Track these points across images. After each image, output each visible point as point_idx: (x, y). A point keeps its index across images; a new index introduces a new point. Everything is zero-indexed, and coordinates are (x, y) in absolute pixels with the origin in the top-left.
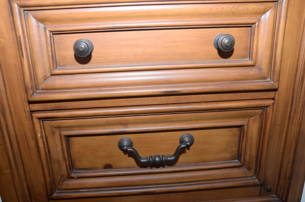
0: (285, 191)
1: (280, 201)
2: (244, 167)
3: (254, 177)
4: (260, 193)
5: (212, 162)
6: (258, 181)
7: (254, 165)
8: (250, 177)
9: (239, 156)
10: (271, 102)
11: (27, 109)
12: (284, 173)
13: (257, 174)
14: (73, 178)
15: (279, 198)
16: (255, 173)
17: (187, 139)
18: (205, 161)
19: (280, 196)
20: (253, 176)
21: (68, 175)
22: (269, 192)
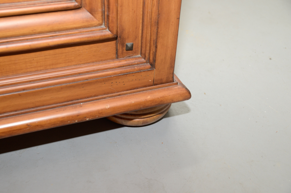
0: (152, 46)
1: (147, 62)
2: (84, 9)
3: (103, 26)
5: (25, 2)
6: (110, 32)
7: (100, 5)
8: (95, 26)
12: (148, 15)
13: (106, 20)
15: (145, 59)
16: (103, 19)
19: (147, 55)
20: (101, 25)
22: (130, 51)
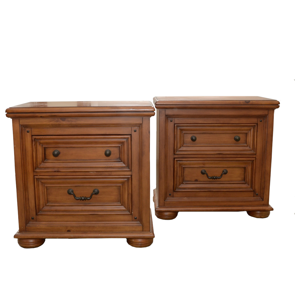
0: (263, 194)
2: (246, 184)
3: (251, 188)
4: (254, 196)
6: (252, 190)
7: (250, 183)
8: (249, 188)
9: (244, 180)
10: (255, 159)
11: (173, 157)
14: (184, 184)
17: (225, 171)
18: (232, 181)
21: (182, 183)
22: (257, 195)
